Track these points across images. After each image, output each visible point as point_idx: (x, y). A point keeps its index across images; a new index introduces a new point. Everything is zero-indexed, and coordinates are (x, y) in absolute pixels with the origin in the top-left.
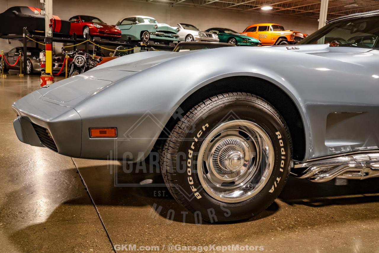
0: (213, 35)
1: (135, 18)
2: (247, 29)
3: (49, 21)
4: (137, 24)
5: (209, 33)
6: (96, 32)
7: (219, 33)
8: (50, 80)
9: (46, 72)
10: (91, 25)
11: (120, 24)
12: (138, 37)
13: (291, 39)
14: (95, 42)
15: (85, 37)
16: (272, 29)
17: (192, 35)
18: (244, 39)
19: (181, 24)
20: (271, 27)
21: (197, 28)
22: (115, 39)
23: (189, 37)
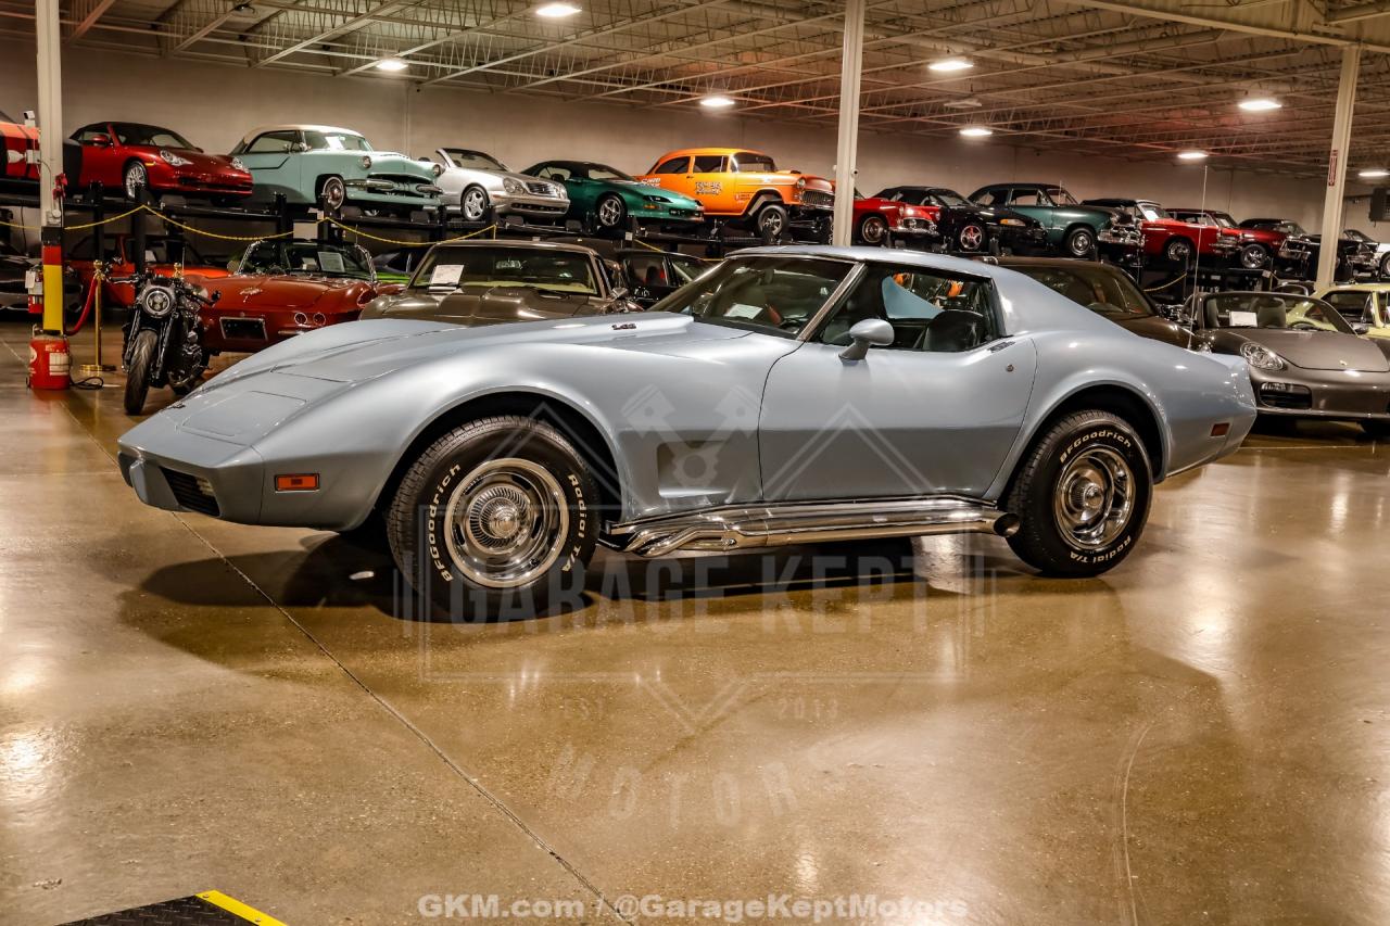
0: (551, 186)
1: (297, 132)
2: (660, 164)
3: (54, 180)
4: (303, 153)
5: (538, 180)
6: (171, 181)
7: (571, 176)
8: (61, 351)
9: (45, 328)
10: (153, 156)
11: (245, 149)
12: (308, 193)
13: (793, 199)
14: (168, 212)
15: (131, 193)
16: (736, 165)
17: (483, 188)
18: (646, 198)
19: (447, 150)
20: (733, 160)
21: (500, 162)
22: (233, 201)
23: (474, 195)
